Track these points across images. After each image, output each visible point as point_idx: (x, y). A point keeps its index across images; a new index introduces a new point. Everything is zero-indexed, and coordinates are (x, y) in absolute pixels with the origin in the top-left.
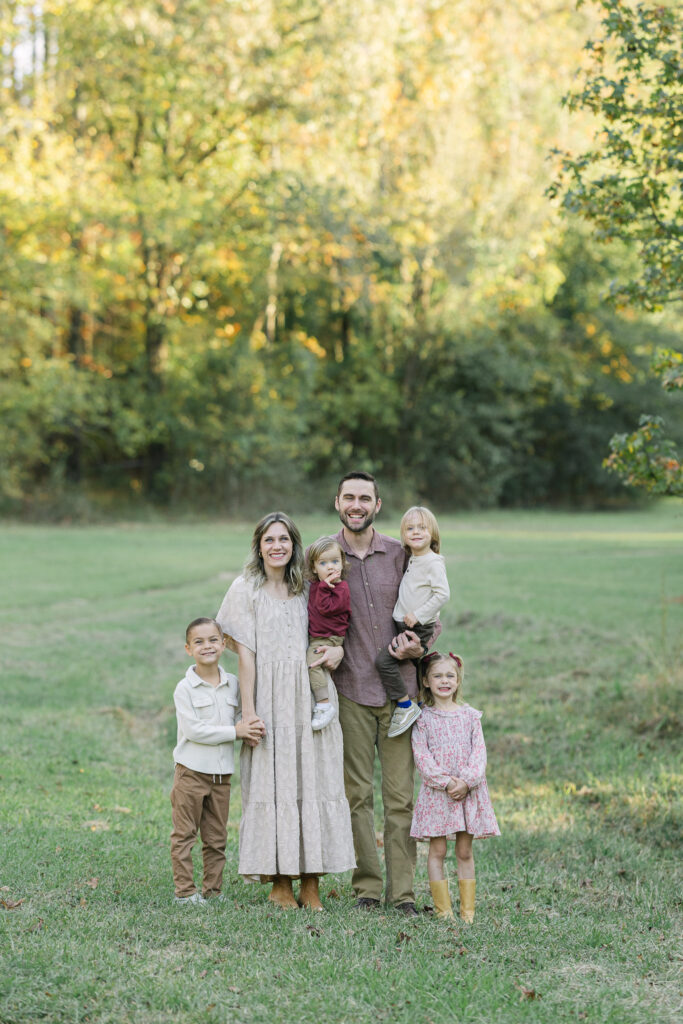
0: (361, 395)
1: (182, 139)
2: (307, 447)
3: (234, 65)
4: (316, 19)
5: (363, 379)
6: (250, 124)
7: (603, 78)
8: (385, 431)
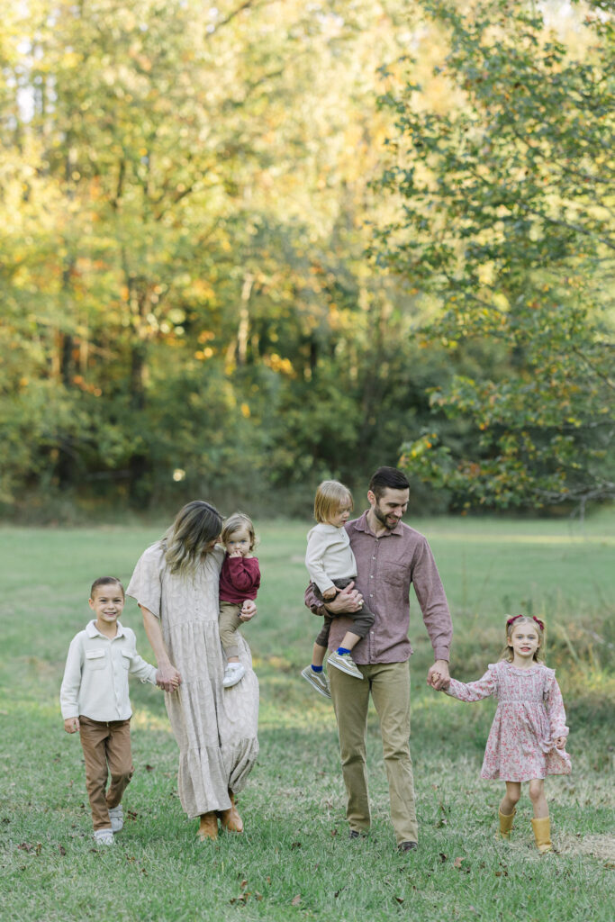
0: (323, 412)
1: (161, 181)
2: (270, 460)
3: (203, 116)
4: (279, 74)
5: (326, 397)
6: (220, 168)
7: (397, 167)
8: (344, 445)
